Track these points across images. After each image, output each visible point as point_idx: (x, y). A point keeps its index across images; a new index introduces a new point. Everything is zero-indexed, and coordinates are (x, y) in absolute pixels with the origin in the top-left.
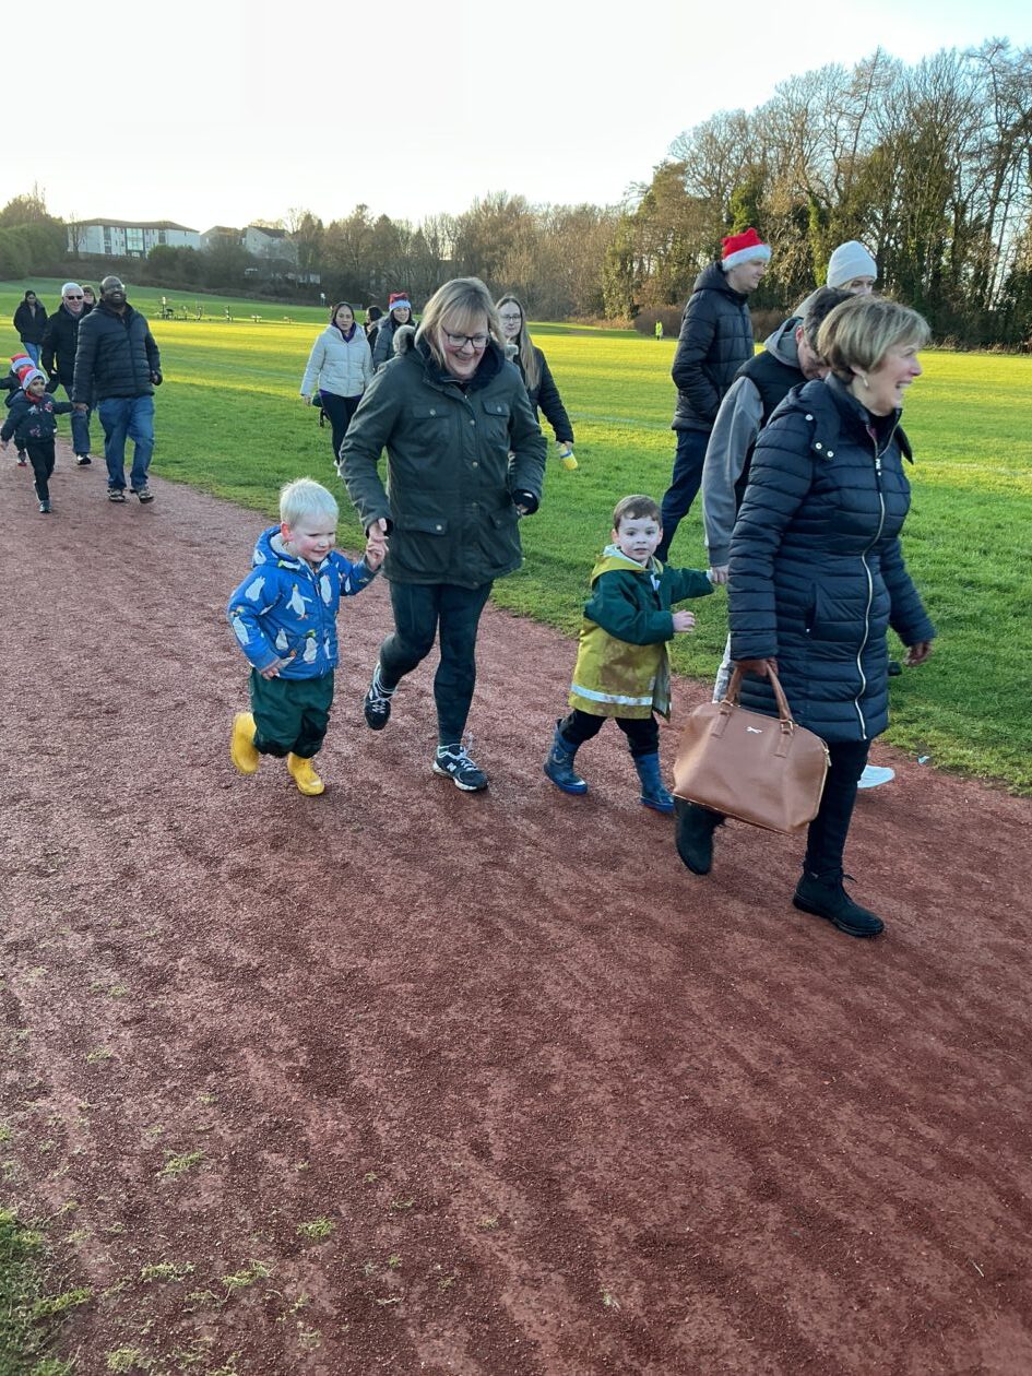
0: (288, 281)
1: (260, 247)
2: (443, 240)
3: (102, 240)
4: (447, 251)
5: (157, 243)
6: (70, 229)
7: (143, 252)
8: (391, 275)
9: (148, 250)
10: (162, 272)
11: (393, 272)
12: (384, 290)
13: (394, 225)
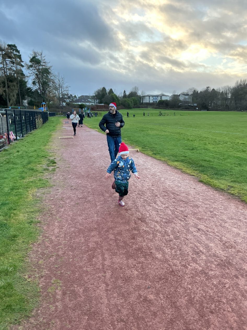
0: (189, 106)
1: (183, 99)
2: (229, 93)
3: (148, 99)
4: (229, 96)
5: (160, 99)
6: (142, 97)
7: (157, 101)
8: (214, 103)
9: (158, 101)
10: (160, 106)
11: (215, 102)
12: (212, 106)
13: (216, 91)
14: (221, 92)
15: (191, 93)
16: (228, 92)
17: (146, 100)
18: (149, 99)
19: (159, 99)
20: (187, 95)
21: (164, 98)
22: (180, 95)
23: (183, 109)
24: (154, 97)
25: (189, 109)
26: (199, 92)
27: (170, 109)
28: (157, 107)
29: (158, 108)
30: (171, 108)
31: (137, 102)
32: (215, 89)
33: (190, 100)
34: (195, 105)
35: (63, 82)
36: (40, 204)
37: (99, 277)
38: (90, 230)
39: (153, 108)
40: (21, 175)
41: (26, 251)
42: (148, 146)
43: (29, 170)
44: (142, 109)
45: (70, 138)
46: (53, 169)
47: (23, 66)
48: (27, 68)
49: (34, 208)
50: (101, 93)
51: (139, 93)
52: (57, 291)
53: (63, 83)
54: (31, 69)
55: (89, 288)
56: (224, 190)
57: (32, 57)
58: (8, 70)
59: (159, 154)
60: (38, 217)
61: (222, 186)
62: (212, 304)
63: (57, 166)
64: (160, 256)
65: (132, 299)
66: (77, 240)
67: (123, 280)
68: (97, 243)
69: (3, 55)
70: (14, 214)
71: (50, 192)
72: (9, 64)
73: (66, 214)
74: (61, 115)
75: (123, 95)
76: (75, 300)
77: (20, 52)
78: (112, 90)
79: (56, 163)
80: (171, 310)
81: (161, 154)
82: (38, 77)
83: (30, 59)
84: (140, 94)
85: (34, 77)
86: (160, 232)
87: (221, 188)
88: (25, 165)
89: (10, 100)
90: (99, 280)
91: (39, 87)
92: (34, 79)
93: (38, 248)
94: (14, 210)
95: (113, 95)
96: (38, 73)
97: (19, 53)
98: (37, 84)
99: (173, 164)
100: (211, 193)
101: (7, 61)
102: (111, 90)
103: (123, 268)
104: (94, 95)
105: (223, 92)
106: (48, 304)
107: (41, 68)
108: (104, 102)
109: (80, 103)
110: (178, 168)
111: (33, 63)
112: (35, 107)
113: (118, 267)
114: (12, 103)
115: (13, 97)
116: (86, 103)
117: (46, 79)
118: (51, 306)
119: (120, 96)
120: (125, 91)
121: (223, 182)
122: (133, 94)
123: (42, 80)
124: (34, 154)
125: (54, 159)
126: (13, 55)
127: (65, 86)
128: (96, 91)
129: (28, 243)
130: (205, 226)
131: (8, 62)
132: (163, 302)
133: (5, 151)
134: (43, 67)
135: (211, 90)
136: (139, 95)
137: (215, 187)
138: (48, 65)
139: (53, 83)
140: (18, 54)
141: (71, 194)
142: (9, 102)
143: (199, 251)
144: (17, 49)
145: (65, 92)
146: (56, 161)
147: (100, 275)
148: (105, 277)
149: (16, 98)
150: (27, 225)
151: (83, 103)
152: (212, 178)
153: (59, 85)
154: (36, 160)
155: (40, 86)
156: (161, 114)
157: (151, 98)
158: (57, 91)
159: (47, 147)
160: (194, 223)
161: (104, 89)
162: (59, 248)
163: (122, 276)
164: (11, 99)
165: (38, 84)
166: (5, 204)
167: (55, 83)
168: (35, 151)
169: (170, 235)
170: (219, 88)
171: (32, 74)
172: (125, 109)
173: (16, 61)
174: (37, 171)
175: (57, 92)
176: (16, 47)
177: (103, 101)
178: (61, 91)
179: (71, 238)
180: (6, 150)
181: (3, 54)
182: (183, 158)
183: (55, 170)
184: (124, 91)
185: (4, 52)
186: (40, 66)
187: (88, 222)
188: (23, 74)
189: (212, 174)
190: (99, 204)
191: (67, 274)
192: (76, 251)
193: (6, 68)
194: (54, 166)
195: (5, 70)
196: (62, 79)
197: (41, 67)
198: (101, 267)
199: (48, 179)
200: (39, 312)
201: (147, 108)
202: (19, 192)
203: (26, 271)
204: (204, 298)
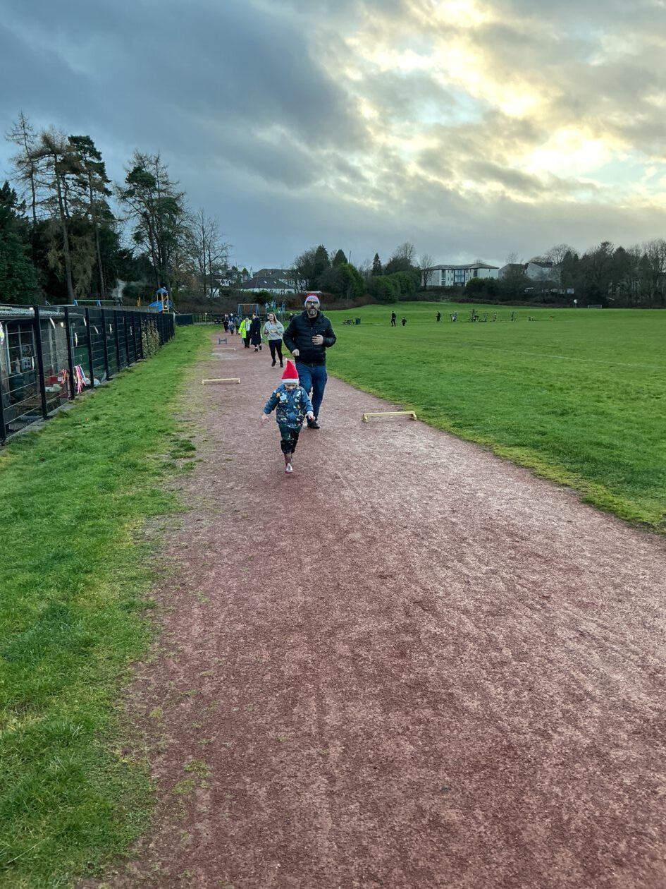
0: (553, 294)
1: (537, 275)
2: (662, 259)
3: (441, 278)
4: (665, 267)
5: (472, 277)
6: (423, 273)
7: (464, 283)
8: (623, 285)
9: (466, 282)
10: (474, 294)
11: (625, 283)
12: (618, 295)
13: (627, 253)
14: (641, 256)
15: (557, 260)
16: (660, 257)
17: (436, 280)
18: (444, 276)
19: (470, 276)
20: (548, 264)
21: (483, 274)
22: (527, 265)
23: (536, 304)
24: (456, 272)
25: (553, 302)
26: (580, 257)
27: (501, 304)
28: (465, 298)
29: (467, 301)
30: (502, 301)
31: (411, 284)
32: (626, 247)
33: (556, 279)
34: (568, 291)
35: (215, 234)
36: (152, 558)
37: (309, 757)
38: (287, 630)
39: (454, 301)
40: (104, 480)
41: (118, 683)
42: (440, 405)
43: (125, 467)
44: (423, 305)
45: (230, 384)
46: (187, 464)
47: (108, 193)
48: (120, 199)
49: (137, 568)
50: (312, 262)
51: (417, 261)
52: (199, 792)
53: (214, 237)
54: (130, 200)
55: (285, 786)
56: (653, 527)
57: (132, 170)
58: (69, 204)
59: (470, 425)
60: (148, 592)
61: (647, 517)
62: (618, 840)
63: (198, 458)
64: (476, 704)
65: (400, 819)
66: (252, 656)
67: (375, 768)
68: (303, 665)
69: (57, 164)
70: (87, 584)
71: (179, 526)
72: (73, 188)
73: (223, 587)
74: (207, 321)
75: (371, 266)
76: (246, 817)
77: (102, 156)
78: (343, 253)
79: (194, 449)
80: (505, 853)
81: (475, 427)
82: (148, 221)
83: (126, 175)
84: (419, 263)
85: (136, 221)
86: (475, 640)
87: (645, 521)
88: (114, 454)
89: (74, 282)
90: (310, 765)
91: (151, 247)
92: (137, 227)
93: (150, 675)
94: (87, 572)
95: (347, 266)
96: (149, 212)
97: (100, 159)
98: (144, 239)
99: (510, 453)
100: (615, 533)
101: (67, 181)
102: (341, 253)
103: (375, 733)
104: (295, 267)
105: (646, 255)
106: (174, 827)
107: (157, 197)
108: (321, 286)
109: (257, 290)
110: (522, 463)
111: (134, 186)
112: (139, 302)
113: (360, 732)
114: (81, 291)
115: (82, 275)
116: (274, 290)
117: (169, 226)
118: (182, 831)
119: (365, 269)
120: (377, 257)
121: (648, 503)
122: (400, 264)
123: (158, 228)
124: (137, 424)
125: (191, 437)
126: (83, 165)
127: (217, 244)
128: (300, 257)
129: (121, 661)
130: (599, 625)
131: (70, 183)
132: (484, 831)
133: (62, 417)
134: (163, 194)
135: (615, 250)
136: (414, 264)
137: (628, 518)
138: (176, 190)
139: (187, 237)
140: (96, 161)
141: (234, 534)
142: (74, 287)
143: (582, 692)
144: (95, 149)
145: (219, 261)
146: (194, 443)
147: (313, 751)
148: (325, 756)
149: (90, 276)
150: (119, 614)
151: (265, 289)
152: (617, 493)
153: (204, 242)
154: (143, 441)
155: (152, 245)
156: (476, 316)
157: (449, 274)
158: (198, 257)
159: (171, 406)
160: (569, 615)
161: (322, 251)
162: (203, 677)
163: (371, 756)
164: (78, 279)
165: (148, 240)
166: (63, 557)
167: (193, 237)
168: (141, 416)
169: (501, 649)
170: (637, 246)
171: (132, 214)
172: (378, 304)
173: (90, 180)
174: (146, 470)
175: (196, 261)
176: (91, 143)
177: (319, 284)
178: (208, 258)
179: (234, 649)
180: (65, 413)
181: (58, 161)
182: (538, 437)
183: (192, 468)
184: (374, 257)
185: (60, 158)
186: (152, 191)
187: (279, 607)
188: (108, 215)
189: (618, 482)
190: (308, 559)
191: (225, 746)
192: (247, 686)
193: (65, 198)
194: (188, 457)
195: (63, 204)
196: (212, 225)
197: (155, 196)
198: (314, 730)
199: (173, 490)
200: (151, 845)
201: (437, 301)
202: (100, 526)
203: (117, 735)
204: (598, 822)
